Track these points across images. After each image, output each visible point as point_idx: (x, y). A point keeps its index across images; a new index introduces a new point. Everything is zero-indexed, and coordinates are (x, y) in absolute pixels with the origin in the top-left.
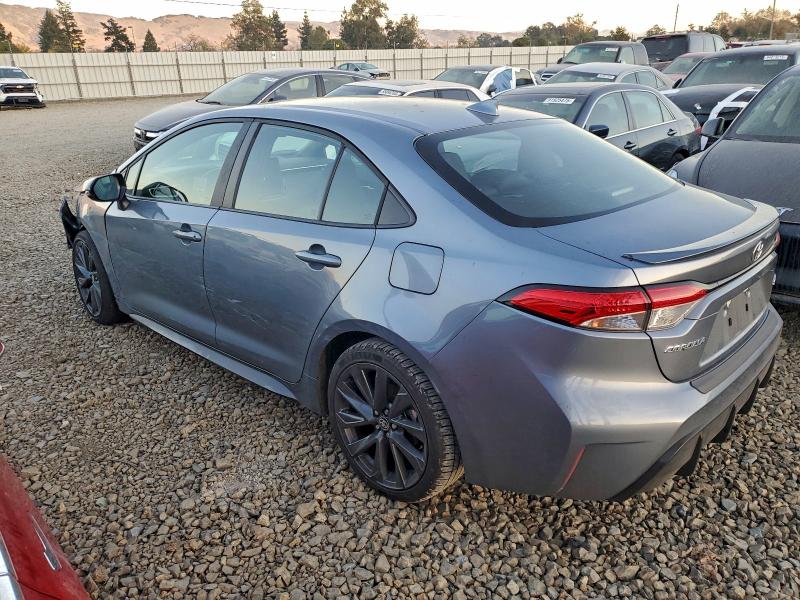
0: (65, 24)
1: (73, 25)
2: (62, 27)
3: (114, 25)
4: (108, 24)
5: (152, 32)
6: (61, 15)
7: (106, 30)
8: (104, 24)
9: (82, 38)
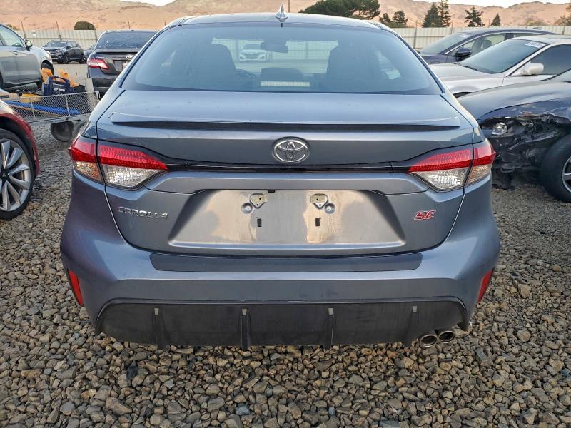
0: (442, 12)
1: (447, 13)
2: (439, 14)
3: (474, 12)
4: (471, 12)
5: (500, 15)
6: (441, 6)
7: (468, 15)
8: (467, 12)
9: (449, 22)
